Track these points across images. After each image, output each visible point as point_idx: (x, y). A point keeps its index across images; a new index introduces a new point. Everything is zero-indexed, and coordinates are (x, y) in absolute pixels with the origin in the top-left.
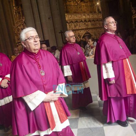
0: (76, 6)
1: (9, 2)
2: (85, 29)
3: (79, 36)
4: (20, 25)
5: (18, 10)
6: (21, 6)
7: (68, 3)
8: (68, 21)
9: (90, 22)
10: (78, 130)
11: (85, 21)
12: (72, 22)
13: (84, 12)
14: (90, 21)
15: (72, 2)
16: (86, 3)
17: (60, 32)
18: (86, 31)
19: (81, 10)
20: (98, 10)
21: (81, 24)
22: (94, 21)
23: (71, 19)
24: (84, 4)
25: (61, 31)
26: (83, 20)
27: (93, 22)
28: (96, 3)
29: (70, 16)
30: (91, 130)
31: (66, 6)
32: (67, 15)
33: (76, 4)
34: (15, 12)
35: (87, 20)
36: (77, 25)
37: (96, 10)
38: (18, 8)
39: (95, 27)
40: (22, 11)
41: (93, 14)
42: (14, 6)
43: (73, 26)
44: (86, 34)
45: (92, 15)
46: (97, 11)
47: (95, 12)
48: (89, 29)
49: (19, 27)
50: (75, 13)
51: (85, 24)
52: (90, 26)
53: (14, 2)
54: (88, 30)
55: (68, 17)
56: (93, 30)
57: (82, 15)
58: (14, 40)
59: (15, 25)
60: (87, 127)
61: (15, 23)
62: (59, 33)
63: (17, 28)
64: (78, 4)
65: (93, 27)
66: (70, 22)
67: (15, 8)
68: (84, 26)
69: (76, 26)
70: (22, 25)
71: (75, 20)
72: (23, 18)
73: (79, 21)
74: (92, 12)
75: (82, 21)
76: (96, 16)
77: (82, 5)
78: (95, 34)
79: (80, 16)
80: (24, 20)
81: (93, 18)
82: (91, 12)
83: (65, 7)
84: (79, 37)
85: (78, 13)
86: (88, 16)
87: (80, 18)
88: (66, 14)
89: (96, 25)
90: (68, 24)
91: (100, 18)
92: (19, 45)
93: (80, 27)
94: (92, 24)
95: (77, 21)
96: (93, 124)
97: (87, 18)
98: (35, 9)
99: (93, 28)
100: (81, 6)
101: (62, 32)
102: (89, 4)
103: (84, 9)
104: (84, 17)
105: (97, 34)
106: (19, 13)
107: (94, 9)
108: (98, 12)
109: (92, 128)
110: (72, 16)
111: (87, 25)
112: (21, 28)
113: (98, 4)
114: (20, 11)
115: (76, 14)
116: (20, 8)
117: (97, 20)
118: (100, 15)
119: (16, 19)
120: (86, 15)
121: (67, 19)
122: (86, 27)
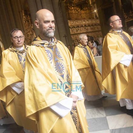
1: (19, 12)
2: (86, 33)
4: (29, 31)
5: (27, 18)
6: (30, 15)
7: (70, 11)
8: (71, 27)
9: (89, 27)
11: (85, 26)
12: (74, 27)
13: (84, 19)
14: (89, 26)
15: (73, 10)
16: (85, 11)
19: (82, 17)
20: (96, 16)
21: (82, 28)
22: (92, 25)
23: (73, 24)
24: (83, 12)
25: (65, 35)
26: (83, 25)
27: (92, 27)
28: (93, 11)
29: (72, 22)
30: (95, 120)
31: (69, 14)
32: (70, 22)
33: (77, 12)
34: (25, 21)
35: (87, 25)
36: (79, 30)
37: (93, 16)
38: (27, 17)
39: (94, 30)
40: (31, 20)
41: (91, 20)
42: (23, 15)
43: (75, 30)
45: (91, 21)
47: (93, 18)
48: (89, 32)
49: (28, 33)
51: (85, 28)
52: (90, 30)
53: (23, 12)
55: (70, 23)
56: (93, 33)
57: (82, 21)
60: (92, 118)
61: (25, 29)
62: (64, 37)
64: (78, 12)
65: (92, 31)
67: (24, 17)
68: (84, 30)
69: (77, 31)
70: (31, 31)
71: (77, 25)
72: (32, 26)
73: (80, 26)
74: (91, 18)
75: (82, 26)
76: (94, 22)
77: (82, 12)
78: (94, 37)
79: (80, 22)
80: (32, 27)
81: (91, 23)
82: (90, 18)
83: (68, 15)
85: (79, 19)
86: (88, 21)
87: (81, 24)
88: (68, 21)
89: (94, 29)
90: (70, 29)
91: (98, 23)
93: (81, 31)
94: (91, 29)
95: (78, 27)
96: (97, 115)
101: (66, 36)
102: (87, 12)
103: (84, 16)
104: (84, 23)
105: (96, 37)
106: (28, 21)
108: (96, 18)
109: (97, 118)
110: (74, 22)
111: (87, 30)
112: (31, 34)
113: (95, 11)
114: (29, 19)
115: (77, 20)
116: (29, 17)
117: (96, 25)
118: (97, 21)
119: (25, 27)
120: (86, 21)
121: (69, 25)
122: (87, 31)
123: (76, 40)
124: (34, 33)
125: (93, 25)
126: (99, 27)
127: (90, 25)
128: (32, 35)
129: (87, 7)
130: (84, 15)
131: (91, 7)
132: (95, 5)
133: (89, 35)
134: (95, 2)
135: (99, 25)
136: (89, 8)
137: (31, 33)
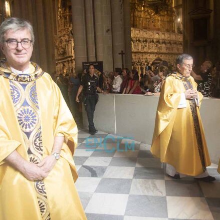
0: (148, 19)
2: (156, 53)
3: (146, 62)
4: (64, 35)
5: (64, 13)
6: (70, 8)
7: (137, 13)
8: (134, 39)
9: (164, 45)
10: (130, 196)
11: (158, 42)
12: (139, 41)
13: (158, 30)
14: (164, 43)
15: (143, 13)
16: (162, 17)
17: (120, 52)
18: (157, 56)
19: (154, 26)
20: (179, 29)
21: (151, 44)
22: (170, 43)
23: (138, 36)
24: (159, 18)
25: (122, 51)
26: (155, 40)
27: (168, 45)
28: (176, 19)
29: (137, 32)
30: (148, 198)
31: (134, 16)
32: (133, 31)
33: (148, 17)
34: (60, 16)
35: (161, 41)
36: (146, 46)
37: (174, 28)
38: (65, 10)
39: (171, 52)
40: (71, 17)
41: (170, 34)
42: (59, 6)
43: (140, 47)
44: (156, 60)
45: (168, 35)
46: (176, 30)
47: (173, 32)
48: (162, 53)
49: (62, 38)
50: (145, 28)
51: (157, 46)
52: (164, 50)
54: (160, 56)
55: (134, 33)
56: (168, 55)
57: (155, 32)
58: (53, 56)
59: (56, 34)
60: (142, 194)
61: (58, 31)
62: (119, 54)
63: (59, 39)
64: (151, 17)
65: (167, 52)
66: (137, 41)
67: (60, 10)
68: (155, 49)
69: (144, 47)
70: (68, 35)
71: (144, 38)
72: (70, 26)
73: (148, 40)
74: (170, 30)
75: (153, 41)
76: (173, 37)
77: (157, 19)
78: (169, 62)
79: (151, 33)
80: (70, 29)
81: (169, 39)
82: (168, 31)
83: (132, 19)
84: (146, 64)
85: (149, 29)
86: (163, 35)
87: (151, 37)
88: (132, 29)
89: (172, 50)
90: (132, 43)
91: (180, 40)
92: (60, 63)
93: (149, 49)
94: (167, 48)
95: (146, 41)
96: (153, 191)
97: (161, 38)
98: (90, 15)
99: (167, 54)
100: (155, 20)
101: (124, 54)
102: (166, 19)
103: (158, 24)
104: (157, 36)
106: (65, 18)
107: (172, 27)
108: (178, 31)
109: (151, 196)
110: (140, 32)
111: (160, 48)
112: (66, 40)
113: (179, 20)
114: (67, 15)
115: (144, 30)
116: (68, 10)
117: (175, 43)
118: (179, 37)
119: (59, 26)
120: (160, 33)
121: (132, 35)
122: (159, 51)
123: (139, 62)
124: (72, 40)
125: (172, 42)
126: (181, 47)
127: (167, 41)
128: (68, 41)
129: (167, 11)
130: (160, 23)
131: (172, 12)
132: (181, 10)
133: (161, 58)
134: (181, 5)
135: (181, 44)
136: (169, 12)
137: (67, 37)
